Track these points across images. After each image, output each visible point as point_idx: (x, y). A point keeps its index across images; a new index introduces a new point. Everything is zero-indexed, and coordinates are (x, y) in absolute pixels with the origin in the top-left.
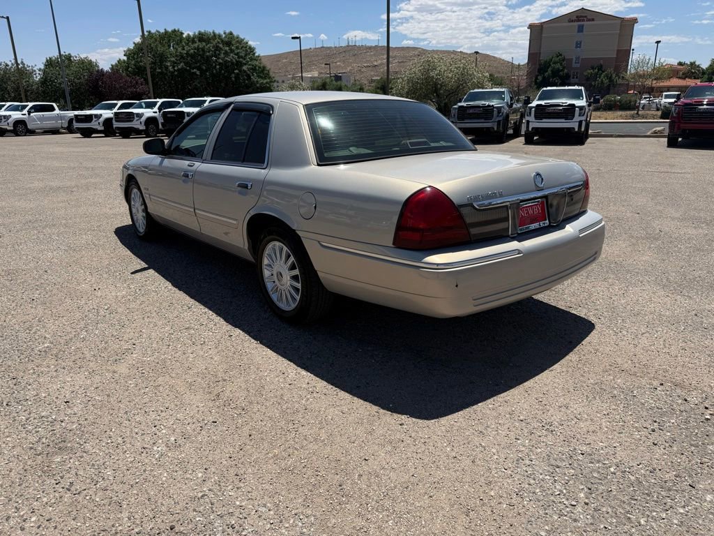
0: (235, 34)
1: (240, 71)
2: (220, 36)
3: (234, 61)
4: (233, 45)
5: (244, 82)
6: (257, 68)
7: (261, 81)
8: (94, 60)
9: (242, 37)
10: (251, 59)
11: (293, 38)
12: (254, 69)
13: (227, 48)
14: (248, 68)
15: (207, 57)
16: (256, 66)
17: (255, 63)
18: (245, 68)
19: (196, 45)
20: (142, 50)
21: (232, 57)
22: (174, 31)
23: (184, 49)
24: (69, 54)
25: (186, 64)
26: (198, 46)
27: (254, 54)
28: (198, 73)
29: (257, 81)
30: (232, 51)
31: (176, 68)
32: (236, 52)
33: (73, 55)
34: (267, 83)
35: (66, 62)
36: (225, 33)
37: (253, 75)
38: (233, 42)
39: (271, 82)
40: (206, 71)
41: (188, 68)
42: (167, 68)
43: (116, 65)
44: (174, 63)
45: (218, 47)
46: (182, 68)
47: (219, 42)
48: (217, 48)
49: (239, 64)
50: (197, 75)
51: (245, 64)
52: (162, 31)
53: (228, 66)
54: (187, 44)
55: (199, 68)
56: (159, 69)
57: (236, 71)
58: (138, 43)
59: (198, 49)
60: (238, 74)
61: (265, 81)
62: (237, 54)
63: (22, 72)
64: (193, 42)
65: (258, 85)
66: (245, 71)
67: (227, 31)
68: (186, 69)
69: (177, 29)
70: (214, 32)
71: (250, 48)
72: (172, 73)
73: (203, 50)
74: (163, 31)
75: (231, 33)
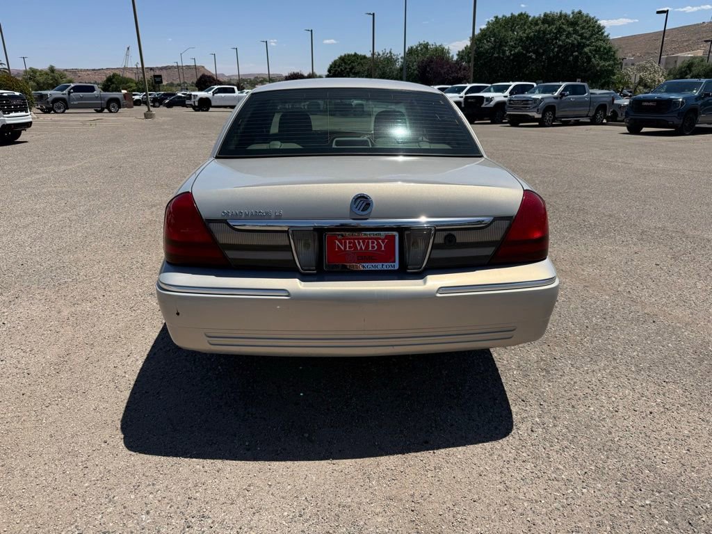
0: (584, 12)
1: (580, 53)
2: (566, 16)
3: (576, 42)
4: (578, 25)
5: (583, 66)
6: (602, 49)
7: (602, 63)
8: (446, 47)
9: (592, 15)
10: (598, 40)
11: (658, 12)
12: (597, 50)
13: (571, 29)
14: (590, 50)
15: (547, 39)
16: (601, 46)
17: (600, 43)
18: (586, 50)
19: (537, 28)
20: (485, 35)
21: (575, 38)
22: (521, 14)
23: (524, 33)
24: (428, 43)
25: (523, 48)
26: (540, 28)
27: (603, 33)
28: (534, 57)
29: (598, 64)
30: (576, 32)
31: (512, 53)
32: (580, 32)
33: (430, 43)
34: (609, 65)
35: (424, 50)
36: (573, 13)
37: (594, 57)
38: (580, 22)
39: (615, 64)
40: (543, 54)
41: (524, 52)
42: (504, 52)
43: (463, 51)
44: (512, 46)
45: (561, 28)
46: (519, 52)
47: (563, 23)
48: (560, 30)
49: (580, 46)
50: (532, 59)
51: (588, 46)
52: (508, 15)
53: (567, 49)
54: (529, 27)
55: (536, 52)
56: (497, 53)
57: (576, 53)
58: (484, 30)
59: (539, 31)
60: (577, 56)
61: (607, 64)
62: (581, 35)
63: (389, 60)
64: (536, 24)
65: (598, 68)
66: (586, 53)
67: (576, 11)
68: (522, 53)
69: (523, 12)
70: (561, 13)
71: (599, 26)
72: (508, 57)
73: (544, 32)
74: (510, 15)
75: (580, 13)
